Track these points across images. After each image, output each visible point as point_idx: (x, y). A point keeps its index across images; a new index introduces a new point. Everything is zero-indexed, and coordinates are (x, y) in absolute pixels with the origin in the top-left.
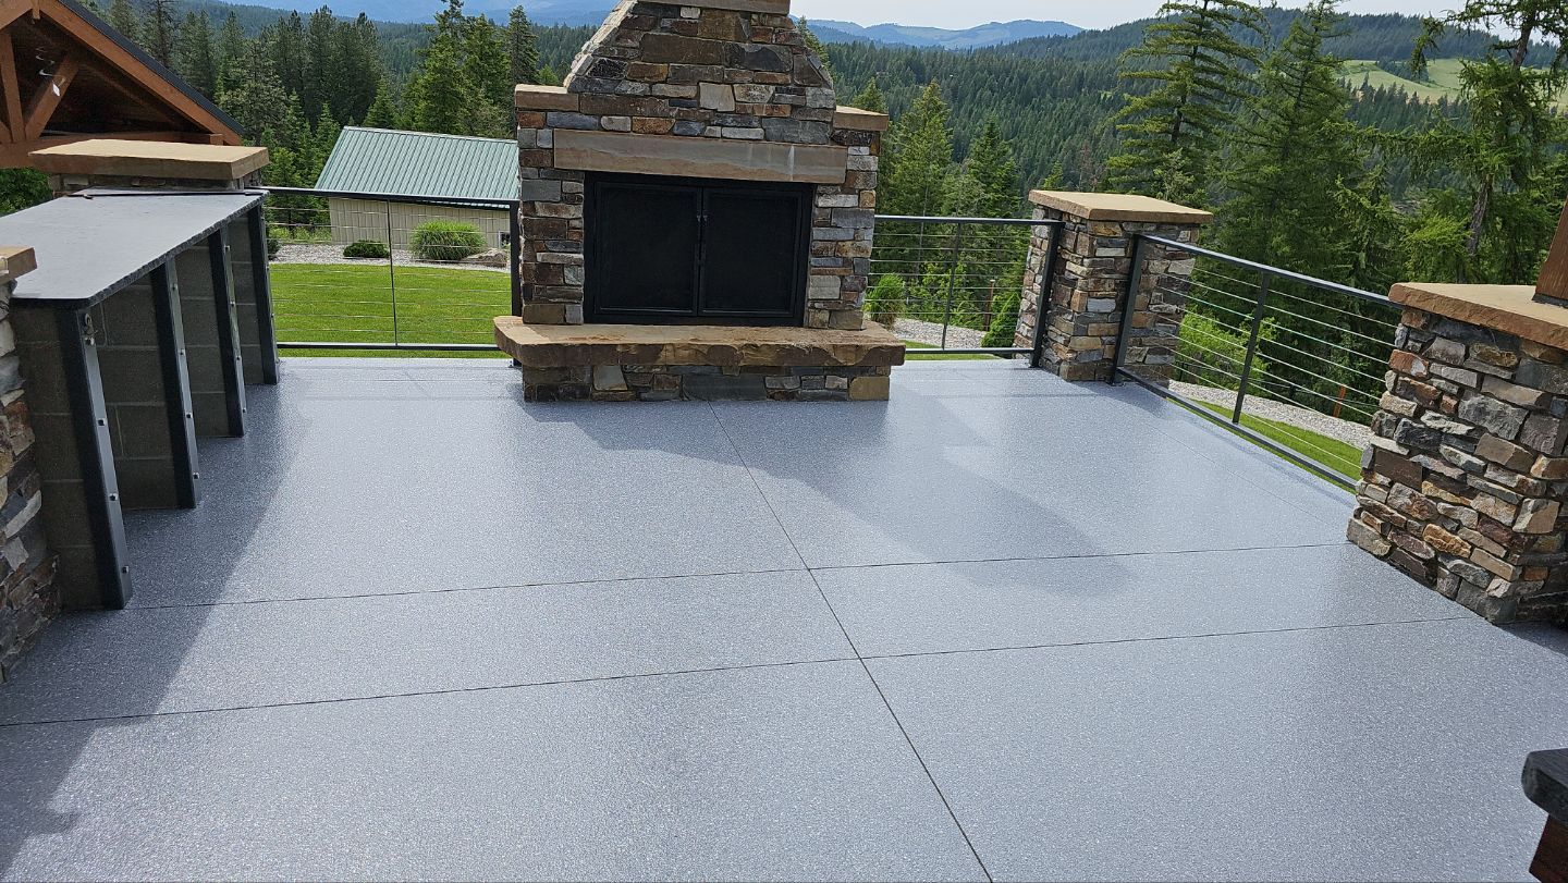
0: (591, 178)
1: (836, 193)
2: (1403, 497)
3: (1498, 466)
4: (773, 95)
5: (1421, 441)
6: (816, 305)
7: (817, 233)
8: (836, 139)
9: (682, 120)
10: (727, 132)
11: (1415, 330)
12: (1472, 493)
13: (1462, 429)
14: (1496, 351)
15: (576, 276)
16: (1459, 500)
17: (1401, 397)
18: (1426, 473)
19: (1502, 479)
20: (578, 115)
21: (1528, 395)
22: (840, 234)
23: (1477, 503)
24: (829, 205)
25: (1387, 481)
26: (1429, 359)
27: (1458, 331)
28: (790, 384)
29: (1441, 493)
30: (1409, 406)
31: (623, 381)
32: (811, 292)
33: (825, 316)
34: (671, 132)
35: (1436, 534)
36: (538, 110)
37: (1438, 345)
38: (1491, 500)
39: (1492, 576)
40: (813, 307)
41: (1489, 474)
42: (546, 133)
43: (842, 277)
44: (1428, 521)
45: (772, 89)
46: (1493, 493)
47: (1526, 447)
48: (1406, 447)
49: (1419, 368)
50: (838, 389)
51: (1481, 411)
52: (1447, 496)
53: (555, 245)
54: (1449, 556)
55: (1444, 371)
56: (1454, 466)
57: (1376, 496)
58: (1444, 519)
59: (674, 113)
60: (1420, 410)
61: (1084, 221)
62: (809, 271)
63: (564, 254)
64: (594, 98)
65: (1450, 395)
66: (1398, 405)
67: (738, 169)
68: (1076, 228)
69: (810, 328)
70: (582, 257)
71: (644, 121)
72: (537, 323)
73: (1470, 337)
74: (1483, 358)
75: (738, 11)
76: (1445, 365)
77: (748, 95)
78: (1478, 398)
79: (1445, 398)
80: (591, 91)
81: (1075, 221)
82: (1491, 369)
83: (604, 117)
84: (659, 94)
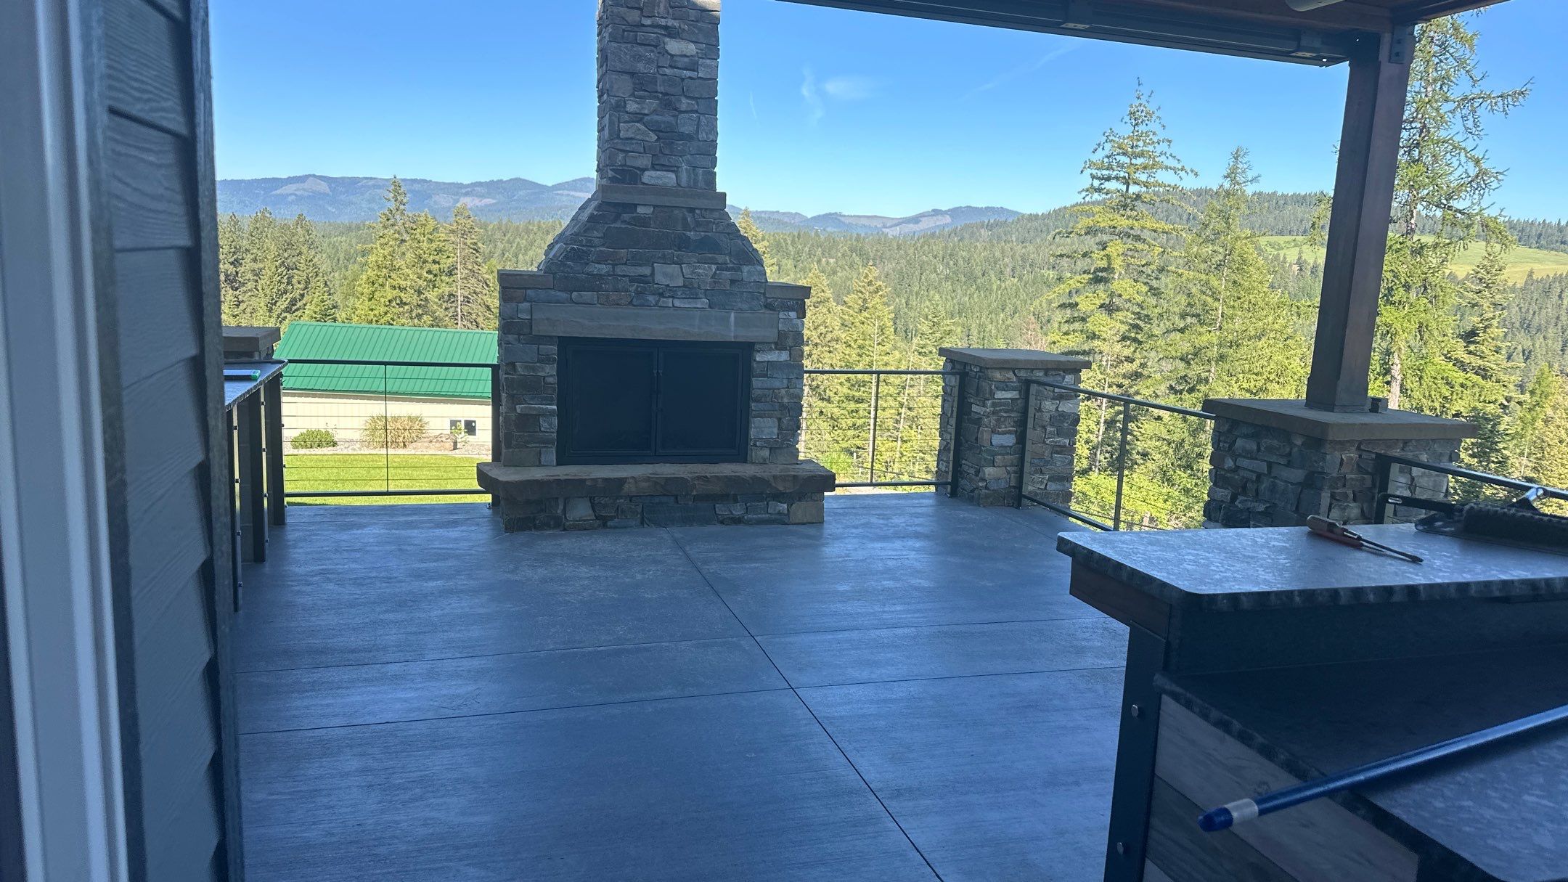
0: (564, 342)
1: (771, 350)
4: (715, 273)
6: (758, 444)
7: (756, 383)
8: (768, 306)
9: (639, 294)
10: (677, 303)
14: (1276, 443)
15: (550, 424)
17: (1221, 487)
20: (553, 292)
21: (1301, 474)
22: (777, 384)
24: (766, 359)
26: (1235, 455)
27: (1250, 431)
28: (738, 511)
30: (1227, 493)
31: (591, 512)
32: (753, 433)
33: (766, 453)
34: (631, 303)
36: (520, 287)
37: (1238, 443)
40: (755, 445)
42: (526, 305)
43: (779, 420)
45: (714, 267)
49: (1229, 462)
50: (779, 513)
51: (1273, 491)
53: (532, 399)
55: (1244, 463)
59: (633, 289)
60: (1234, 495)
61: (982, 369)
62: (750, 415)
63: (540, 406)
64: (566, 278)
65: (1251, 482)
66: (1219, 494)
67: (687, 332)
68: (977, 376)
69: (752, 463)
70: (557, 407)
71: (608, 295)
72: (515, 466)
73: (1257, 435)
74: (1268, 450)
75: (683, 207)
76: (1246, 459)
77: (693, 272)
78: (1269, 481)
79: (1248, 486)
80: (563, 272)
81: (976, 370)
82: (1274, 458)
83: (575, 293)
84: (620, 273)
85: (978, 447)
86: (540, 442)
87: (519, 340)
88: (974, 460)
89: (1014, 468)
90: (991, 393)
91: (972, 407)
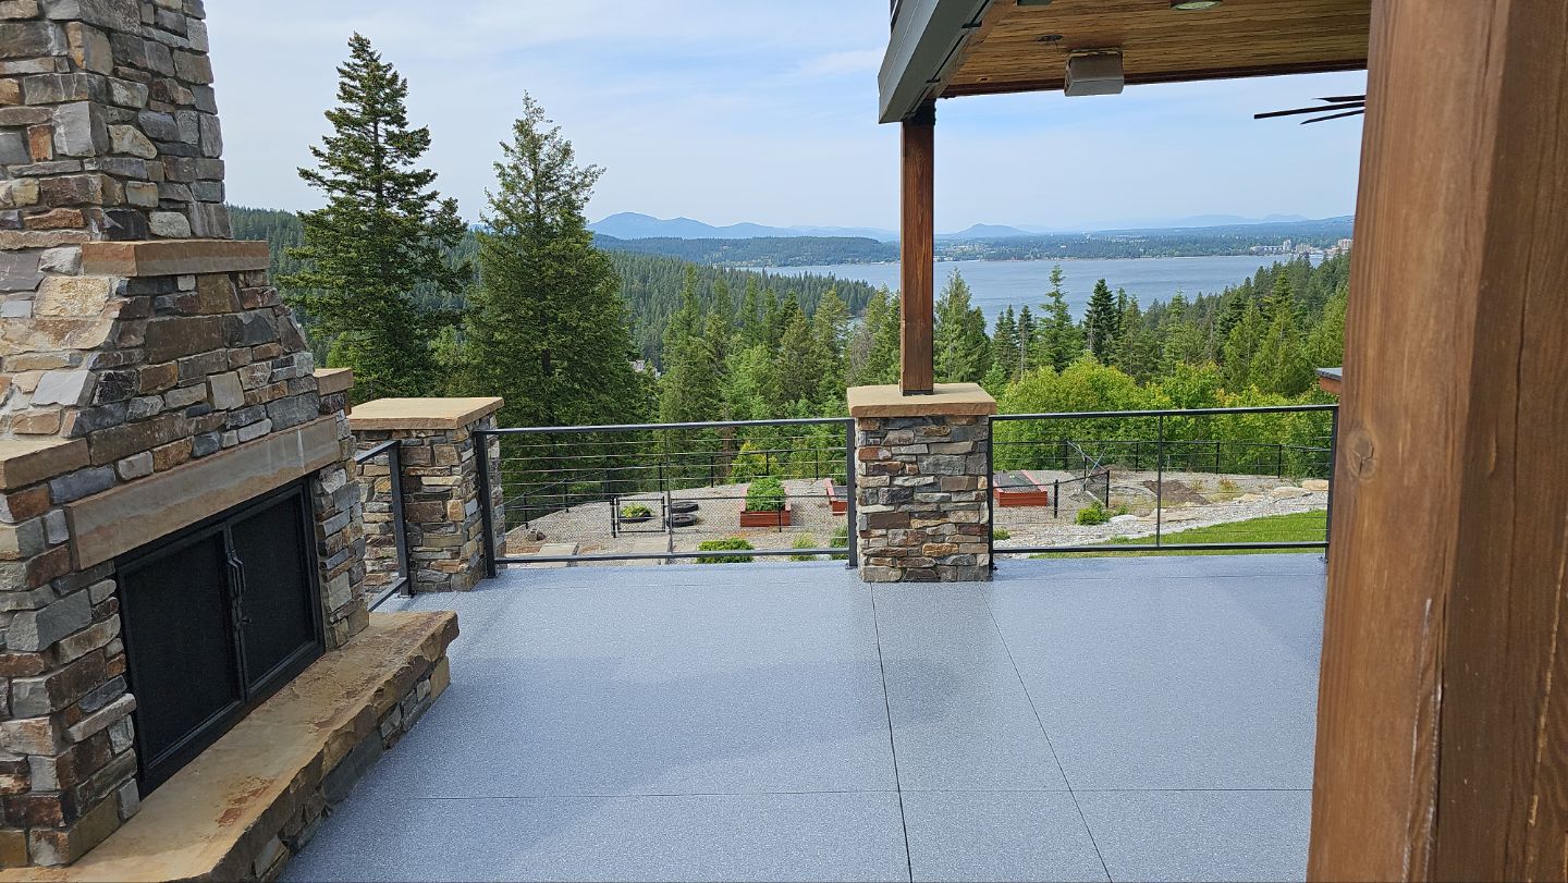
0: (122, 567)
1: (334, 473)
2: (898, 536)
3: (958, 492)
4: (272, 373)
5: (900, 497)
6: (340, 616)
7: (327, 528)
8: (324, 410)
9: (200, 435)
10: (245, 434)
11: (872, 432)
12: (945, 514)
13: (930, 480)
14: (934, 427)
15: (126, 735)
16: (940, 522)
17: (873, 475)
18: (911, 514)
19: (964, 498)
20: (90, 472)
21: (967, 446)
22: (342, 520)
23: (953, 518)
24: (331, 489)
25: (884, 532)
26: (889, 445)
27: (907, 423)
28: (398, 719)
29: (927, 523)
30: (886, 478)
31: (280, 842)
32: (332, 604)
33: (345, 625)
34: (193, 456)
35: (932, 548)
36: (38, 483)
37: (891, 436)
38: (961, 513)
39: (975, 555)
40: (336, 621)
41: (953, 499)
42: (55, 515)
43: (349, 571)
44: (923, 543)
45: (270, 365)
46: (962, 508)
47: (970, 475)
48: (891, 504)
49: (884, 453)
50: (425, 696)
51: (937, 465)
52: (933, 522)
53: (93, 702)
54: (945, 557)
55: (903, 450)
56: (927, 503)
57: (878, 545)
58: (934, 537)
59: (192, 428)
60: (892, 478)
61: (441, 432)
62: (321, 579)
63: (107, 708)
64: (107, 437)
65: (911, 463)
66: (873, 481)
67: (262, 479)
68: (426, 442)
69: (337, 647)
70: (129, 697)
71: (165, 450)
72: (89, 851)
73: (915, 425)
74: (928, 434)
75: (226, 273)
76: (903, 446)
77: (252, 379)
78: (931, 459)
79: (907, 467)
80: (101, 426)
81: (423, 435)
82: (935, 439)
83: (122, 462)
84: (174, 406)
85: (450, 525)
86: (116, 780)
87: (56, 591)
88: (444, 542)
89: (480, 536)
90: (460, 457)
91: (425, 481)
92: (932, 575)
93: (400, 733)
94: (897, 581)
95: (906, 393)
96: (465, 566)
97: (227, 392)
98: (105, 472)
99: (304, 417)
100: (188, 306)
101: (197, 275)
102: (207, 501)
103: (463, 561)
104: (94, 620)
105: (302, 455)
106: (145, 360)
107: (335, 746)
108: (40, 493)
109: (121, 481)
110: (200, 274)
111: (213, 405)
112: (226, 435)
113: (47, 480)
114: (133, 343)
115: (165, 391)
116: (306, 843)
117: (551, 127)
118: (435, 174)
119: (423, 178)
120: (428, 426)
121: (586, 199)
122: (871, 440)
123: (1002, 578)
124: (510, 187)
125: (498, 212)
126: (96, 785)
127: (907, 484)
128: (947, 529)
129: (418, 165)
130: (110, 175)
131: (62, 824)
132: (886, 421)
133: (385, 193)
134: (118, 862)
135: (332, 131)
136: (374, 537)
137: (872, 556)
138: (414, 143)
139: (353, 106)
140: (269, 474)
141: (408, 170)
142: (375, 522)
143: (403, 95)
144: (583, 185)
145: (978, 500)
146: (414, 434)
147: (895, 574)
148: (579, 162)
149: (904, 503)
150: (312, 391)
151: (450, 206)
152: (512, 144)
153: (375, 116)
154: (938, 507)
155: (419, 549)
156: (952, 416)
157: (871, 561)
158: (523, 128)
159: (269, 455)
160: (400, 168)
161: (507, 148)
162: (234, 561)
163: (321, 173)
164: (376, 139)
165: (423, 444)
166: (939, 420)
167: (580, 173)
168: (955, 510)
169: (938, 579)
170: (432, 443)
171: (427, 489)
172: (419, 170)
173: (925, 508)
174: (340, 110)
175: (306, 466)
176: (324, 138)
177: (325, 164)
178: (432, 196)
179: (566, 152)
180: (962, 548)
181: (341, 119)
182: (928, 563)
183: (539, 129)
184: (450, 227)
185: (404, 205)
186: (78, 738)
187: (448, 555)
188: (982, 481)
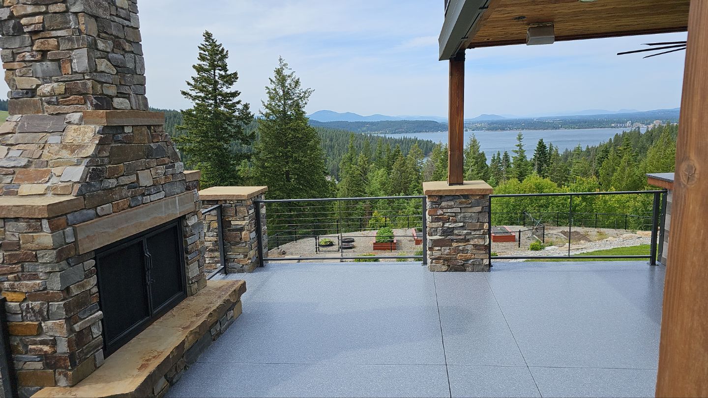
0: (98, 254)
1: (192, 217)
2: (446, 250)
3: (475, 230)
4: (165, 171)
5: (447, 232)
6: (193, 281)
7: (189, 241)
8: (188, 189)
9: (133, 197)
11: (434, 202)
12: (468, 240)
13: (461, 224)
14: (464, 200)
15: (98, 330)
16: (465, 244)
17: (435, 222)
18: (452, 240)
19: (477, 233)
20: (85, 211)
21: (479, 209)
22: (195, 238)
23: (472, 242)
24: (191, 224)
25: (440, 248)
26: (442, 208)
27: (451, 198)
29: (460, 244)
30: (441, 223)
31: (165, 380)
32: (190, 275)
33: (196, 285)
34: (130, 207)
35: (462, 256)
36: (62, 215)
37: (443, 204)
38: (476, 240)
39: (482, 259)
40: (192, 283)
41: (472, 233)
42: (69, 230)
43: (198, 261)
44: (458, 254)
45: (164, 167)
46: (476, 238)
47: (480, 222)
48: (443, 236)
49: (440, 212)
50: (231, 318)
51: (464, 217)
52: (463, 244)
53: (84, 314)
54: (467, 260)
55: (449, 210)
56: (460, 235)
57: (437, 254)
58: (463, 251)
59: (130, 194)
60: (444, 224)
61: (240, 201)
62: (186, 264)
63: (91, 317)
64: (92, 196)
65: (452, 216)
66: (435, 225)
67: (160, 218)
68: (233, 205)
69: (192, 295)
70: (100, 312)
71: (118, 203)
72: (81, 380)
73: (454, 199)
74: (461, 203)
75: (145, 125)
76: (449, 209)
77: (156, 173)
78: (462, 215)
79: (451, 218)
80: (90, 192)
81: (232, 202)
82: (464, 206)
83: (98, 208)
84: (122, 184)
85: (243, 243)
86: (94, 349)
87: (69, 264)
88: (241, 250)
89: (256, 248)
90: (248, 212)
91: (233, 223)
92: (462, 268)
93: (219, 334)
94: (445, 271)
95: (450, 185)
96: (250, 261)
97: (145, 179)
98: (92, 212)
99: (179, 191)
100: (129, 140)
101: (133, 126)
102: (136, 226)
103: (249, 259)
104: (86, 278)
105: (178, 208)
106: (110, 163)
107: (190, 338)
108: (62, 220)
109: (98, 216)
110: (134, 126)
111: (139, 184)
112: (144, 198)
113: (66, 214)
114: (104, 155)
115: (119, 177)
116: (177, 381)
117: (291, 71)
118: (240, 93)
119: (235, 94)
120: (234, 199)
121: (306, 103)
122: (434, 206)
123: (494, 270)
124: (272, 98)
125: (267, 110)
126: (85, 351)
127: (450, 226)
128: (469, 247)
129: (232, 89)
130: (96, 81)
131: (70, 368)
132: (441, 197)
133: (218, 101)
134: (94, 386)
135: (196, 75)
136: (210, 248)
137: (434, 259)
138: (231, 79)
139: (205, 63)
140: (163, 215)
141: (228, 91)
142: (210, 241)
143: (227, 58)
144: (304, 97)
145: (484, 234)
146: (228, 202)
147: (445, 268)
148: (303, 87)
149: (449, 235)
150: (183, 180)
151: (246, 106)
152: (274, 79)
153: (214, 67)
154: (465, 237)
155: (229, 253)
156: (472, 195)
157: (434, 261)
158: (279, 72)
159: (164, 208)
160: (225, 90)
161: (271, 81)
162: (148, 254)
163: (191, 92)
164: (215, 77)
165: (232, 207)
166: (466, 197)
167: (303, 92)
168: (472, 239)
169: (465, 271)
170: (236, 206)
171: (234, 227)
172: (233, 91)
173: (459, 237)
174: (199, 65)
175: (180, 213)
176: (192, 77)
177: (193, 88)
178: (238, 102)
179: (297, 83)
180: (476, 256)
181: (199, 69)
182: (460, 263)
183: (286, 72)
184: (246, 117)
185: (226, 106)
186: (77, 329)
187: (242, 256)
188: (486, 226)
